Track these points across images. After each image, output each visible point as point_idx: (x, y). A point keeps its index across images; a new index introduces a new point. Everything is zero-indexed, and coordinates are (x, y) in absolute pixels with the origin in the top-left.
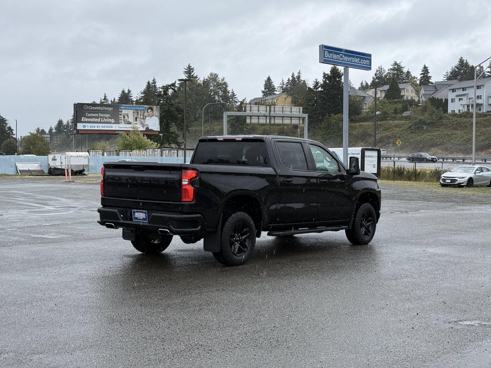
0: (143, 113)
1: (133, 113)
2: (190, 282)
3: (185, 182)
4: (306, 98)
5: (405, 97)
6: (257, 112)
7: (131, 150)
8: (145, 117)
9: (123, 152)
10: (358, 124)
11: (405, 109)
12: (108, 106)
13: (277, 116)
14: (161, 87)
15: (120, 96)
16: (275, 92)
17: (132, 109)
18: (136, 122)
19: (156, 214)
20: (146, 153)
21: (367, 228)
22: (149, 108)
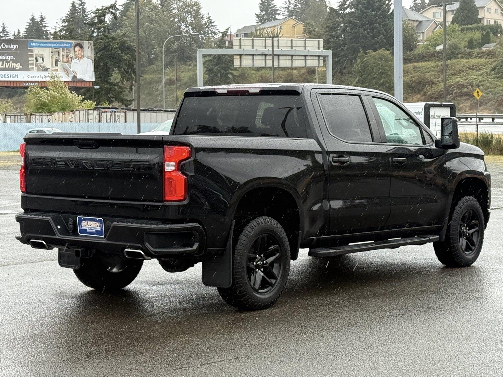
0: (67, 53)
1: (52, 52)
2: (185, 343)
3: (170, 167)
4: (328, 25)
5: (485, 20)
6: (250, 48)
7: (50, 112)
8: (70, 59)
9: (38, 117)
10: (411, 65)
11: (486, 40)
12: (9, 42)
13: (283, 55)
14: (94, 11)
15: (28, 27)
16: (278, 17)
17: (49, 47)
18: (57, 68)
19: (120, 224)
20: (74, 118)
21: (469, 239)
22: (76, 45)
